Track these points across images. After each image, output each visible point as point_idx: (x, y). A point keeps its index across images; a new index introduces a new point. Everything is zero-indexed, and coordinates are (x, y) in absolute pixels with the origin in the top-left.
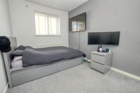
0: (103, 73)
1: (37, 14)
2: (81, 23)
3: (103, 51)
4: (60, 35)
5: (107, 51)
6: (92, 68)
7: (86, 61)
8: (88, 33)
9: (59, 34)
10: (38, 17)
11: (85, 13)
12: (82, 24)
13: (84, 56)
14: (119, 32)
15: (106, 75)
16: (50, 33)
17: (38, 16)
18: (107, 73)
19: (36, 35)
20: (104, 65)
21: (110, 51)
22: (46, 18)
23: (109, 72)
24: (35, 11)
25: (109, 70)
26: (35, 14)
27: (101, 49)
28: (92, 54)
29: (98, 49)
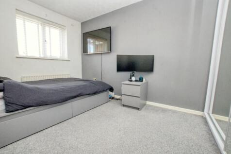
0: (138, 109)
1: (22, 17)
2: (101, 43)
3: (136, 81)
4: (67, 59)
5: (141, 80)
6: (124, 105)
7: (113, 98)
8: (117, 56)
9: (66, 57)
10: (24, 23)
11: (110, 27)
12: (102, 45)
13: (111, 89)
14: (153, 56)
15: (142, 110)
16: (48, 55)
17: (24, 20)
18: (143, 109)
19: (18, 56)
20: (139, 97)
21: (144, 80)
22: (40, 27)
23: (145, 107)
24: (16, 9)
25: (144, 105)
26: (17, 15)
27: (133, 78)
28: (123, 85)
29: (131, 78)
